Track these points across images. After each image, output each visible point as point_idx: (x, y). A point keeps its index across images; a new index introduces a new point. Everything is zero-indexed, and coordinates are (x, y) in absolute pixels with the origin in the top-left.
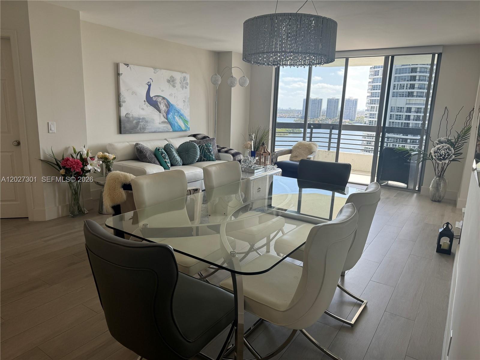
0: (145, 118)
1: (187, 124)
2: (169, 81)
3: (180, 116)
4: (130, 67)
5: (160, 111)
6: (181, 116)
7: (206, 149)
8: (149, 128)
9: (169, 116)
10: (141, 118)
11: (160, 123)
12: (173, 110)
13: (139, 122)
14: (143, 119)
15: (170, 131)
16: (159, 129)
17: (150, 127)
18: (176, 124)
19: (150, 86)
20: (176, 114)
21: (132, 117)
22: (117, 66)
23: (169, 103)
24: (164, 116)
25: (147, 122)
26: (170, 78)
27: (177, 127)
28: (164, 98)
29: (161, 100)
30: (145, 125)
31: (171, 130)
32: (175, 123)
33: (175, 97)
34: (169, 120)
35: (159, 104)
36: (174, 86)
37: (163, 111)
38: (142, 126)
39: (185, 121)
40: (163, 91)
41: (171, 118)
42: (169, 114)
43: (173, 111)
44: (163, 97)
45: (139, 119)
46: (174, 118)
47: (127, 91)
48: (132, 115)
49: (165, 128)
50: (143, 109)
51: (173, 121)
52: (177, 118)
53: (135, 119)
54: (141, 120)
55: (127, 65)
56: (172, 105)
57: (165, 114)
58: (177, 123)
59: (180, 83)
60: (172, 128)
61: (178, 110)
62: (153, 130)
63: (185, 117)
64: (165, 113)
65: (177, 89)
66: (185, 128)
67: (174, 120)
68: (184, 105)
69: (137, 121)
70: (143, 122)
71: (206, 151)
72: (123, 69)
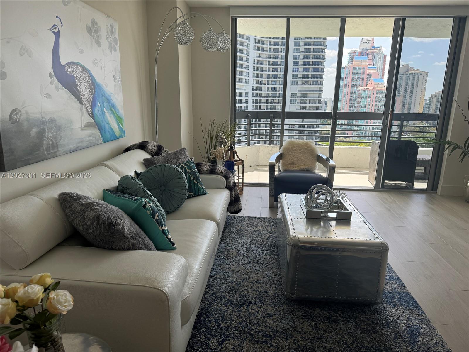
0: (55, 120)
1: (122, 125)
2: (89, 30)
3: (111, 110)
5: (80, 101)
6: (112, 108)
8: (64, 143)
9: (97, 110)
10: (47, 120)
11: (82, 129)
12: (101, 96)
13: (44, 130)
14: (52, 121)
15: (100, 143)
16: (82, 142)
17: (66, 140)
18: (107, 126)
19: (57, 35)
20: (106, 104)
21: (28, 120)
23: (94, 81)
24: (87, 111)
25: (59, 128)
26: (91, 23)
27: (109, 132)
28: (84, 69)
29: (80, 73)
30: (55, 138)
31: (101, 141)
32: (105, 124)
33: (101, 68)
34: (96, 119)
35: (77, 83)
36: (99, 44)
37: (85, 101)
38: (50, 142)
39: (119, 119)
40: (82, 52)
41: (98, 115)
42: (95, 105)
43: (100, 100)
44: (83, 67)
45: (43, 123)
48: (27, 113)
49: (91, 138)
50: (49, 96)
51: (102, 121)
52: (107, 114)
53: (34, 123)
54: (46, 127)
56: (98, 85)
57: (89, 107)
58: (108, 124)
59: (107, 38)
60: (102, 135)
61: (107, 96)
62: (72, 147)
63: (118, 110)
64: (90, 104)
65: (103, 50)
66: (120, 133)
67: (104, 118)
68: (115, 85)
69: (38, 129)
70: (52, 129)
71: (192, 178)
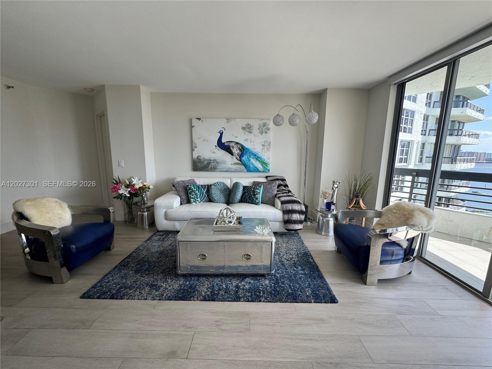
0: (216, 160)
1: (267, 166)
2: (244, 128)
3: (256, 159)
4: (202, 120)
5: (232, 154)
6: (258, 158)
7: (252, 191)
8: (220, 167)
9: (243, 158)
10: (212, 159)
11: (232, 164)
12: (248, 153)
13: (210, 163)
14: (214, 160)
15: (244, 171)
16: (231, 169)
17: (221, 167)
18: (251, 166)
19: (221, 134)
20: (252, 156)
21: (204, 159)
22: (191, 120)
23: (243, 147)
24: (237, 158)
25: (218, 163)
26: (246, 125)
27: (253, 168)
28: (237, 143)
29: (234, 145)
30: (215, 165)
32: (250, 164)
33: (251, 142)
34: (243, 162)
35: (231, 148)
36: (250, 132)
37: (235, 154)
38: (213, 166)
39: (264, 163)
40: (236, 137)
41: (245, 160)
42: (243, 156)
43: (248, 155)
44: (236, 142)
45: (210, 160)
46: (249, 160)
47: (199, 139)
48: (203, 157)
49: (238, 169)
50: (214, 153)
51: (248, 163)
52: (253, 161)
53: (206, 160)
54: (211, 162)
55: (199, 119)
56: (247, 149)
57: (238, 157)
58: (253, 164)
59: (258, 129)
60: (246, 168)
61: (253, 153)
62: (225, 170)
63: (264, 159)
64: (239, 156)
65: (254, 135)
66: (264, 170)
67: (249, 162)
68: (263, 149)
69: (208, 162)
70: (214, 162)
71: (252, 194)
72: (195, 122)
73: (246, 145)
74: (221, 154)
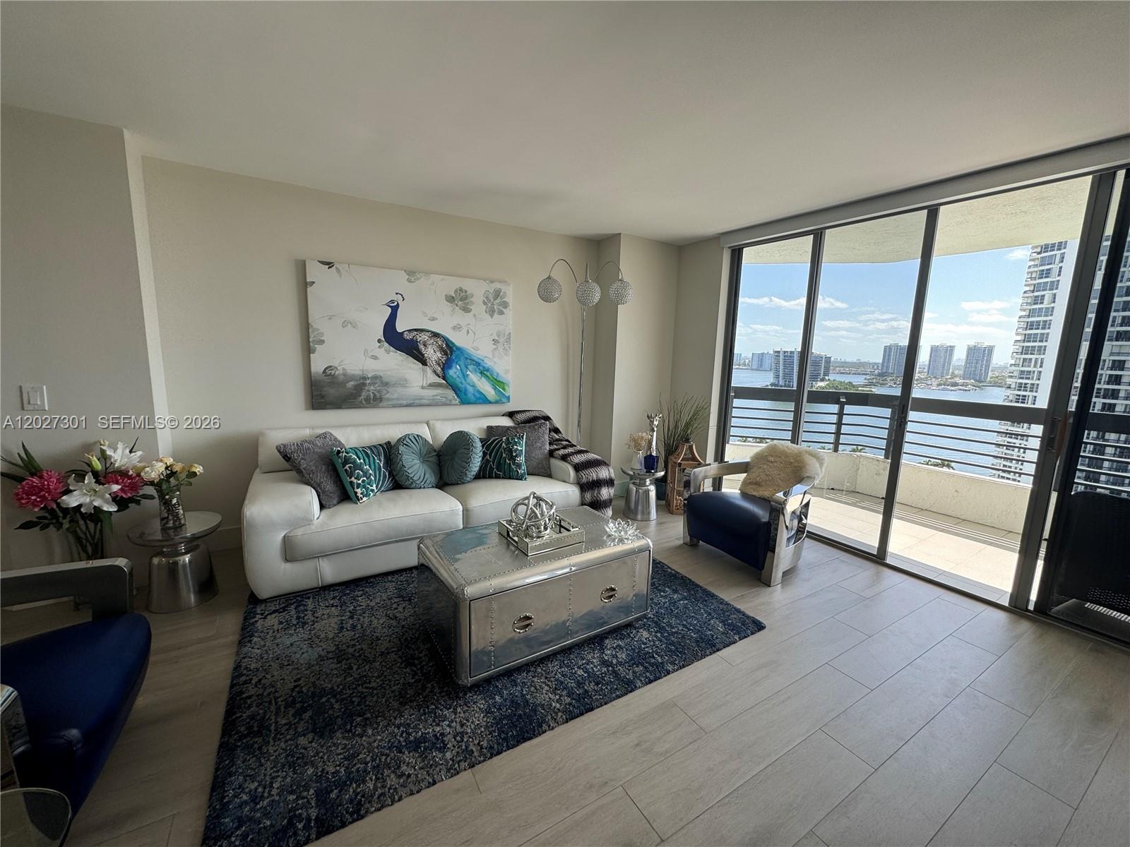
0: (381, 377)
1: (504, 389)
2: (450, 299)
3: (481, 373)
4: (337, 268)
5: (424, 362)
6: (484, 372)
7: (505, 449)
8: (392, 397)
9: (451, 372)
10: (370, 376)
11: (423, 388)
12: (462, 358)
13: (364, 384)
14: (375, 377)
15: (454, 402)
16: (420, 399)
17: (395, 396)
18: (470, 389)
19: (395, 310)
20: (471, 367)
21: (345, 375)
22: (301, 267)
23: (451, 345)
24: (435, 372)
25: (386, 384)
26: (456, 291)
27: (473, 394)
28: (436, 335)
29: (427, 338)
30: (379, 392)
32: (468, 386)
33: (468, 332)
34: (451, 380)
35: (421, 347)
36: (466, 310)
37: (432, 362)
38: (372, 395)
39: (497, 383)
40: (433, 319)
41: (455, 376)
42: (450, 367)
43: (461, 363)
44: (432, 332)
45: (365, 378)
46: (464, 375)
47: (330, 319)
48: (344, 369)
49: (438, 397)
50: (375, 358)
51: (461, 383)
52: (474, 377)
53: (352, 378)
54: (368, 382)
55: (330, 264)
56: (458, 349)
57: (439, 369)
58: (473, 386)
59: (484, 303)
60: (458, 396)
61: (474, 359)
63: (498, 374)
64: (440, 366)
65: (475, 316)
66: (498, 398)
67: (465, 380)
68: (495, 349)
69: (356, 383)
70: (375, 384)
71: (504, 455)
72: (315, 272)
73: (458, 339)
74: (394, 363)
